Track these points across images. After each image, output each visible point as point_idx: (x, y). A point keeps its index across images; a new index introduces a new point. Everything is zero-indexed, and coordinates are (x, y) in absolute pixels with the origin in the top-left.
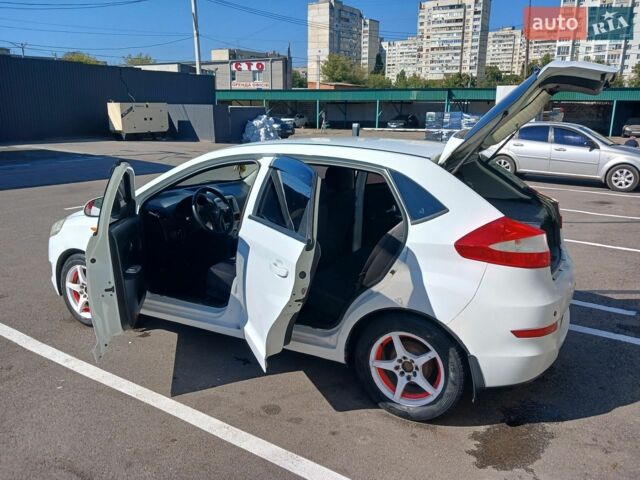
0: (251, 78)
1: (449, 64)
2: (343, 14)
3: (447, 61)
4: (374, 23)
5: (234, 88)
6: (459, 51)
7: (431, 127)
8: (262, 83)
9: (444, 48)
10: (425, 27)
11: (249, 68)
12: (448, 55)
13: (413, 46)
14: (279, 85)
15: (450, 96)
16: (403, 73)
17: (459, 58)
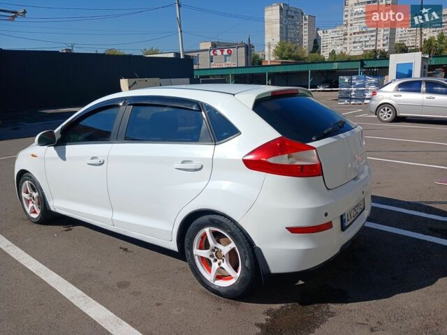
0: (224, 60)
1: (367, 44)
2: (289, 13)
3: (366, 41)
4: (312, 17)
5: (212, 67)
6: (374, 34)
7: (342, 86)
8: (231, 63)
9: (363, 32)
10: (349, 18)
11: (222, 53)
12: (366, 37)
13: (340, 32)
14: (242, 64)
15: (362, 65)
16: (333, 52)
17: (374, 38)
